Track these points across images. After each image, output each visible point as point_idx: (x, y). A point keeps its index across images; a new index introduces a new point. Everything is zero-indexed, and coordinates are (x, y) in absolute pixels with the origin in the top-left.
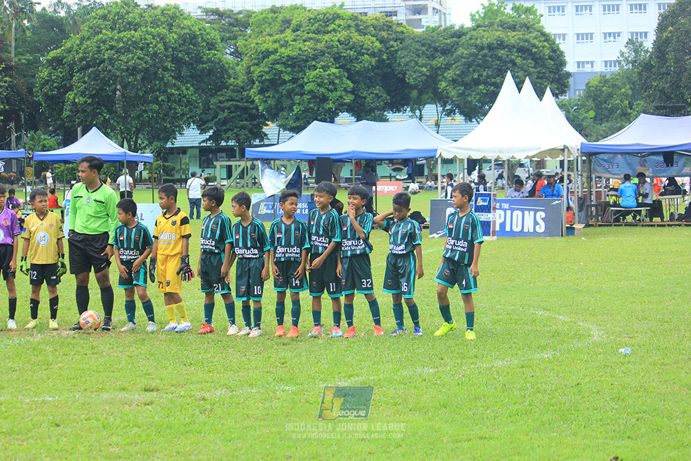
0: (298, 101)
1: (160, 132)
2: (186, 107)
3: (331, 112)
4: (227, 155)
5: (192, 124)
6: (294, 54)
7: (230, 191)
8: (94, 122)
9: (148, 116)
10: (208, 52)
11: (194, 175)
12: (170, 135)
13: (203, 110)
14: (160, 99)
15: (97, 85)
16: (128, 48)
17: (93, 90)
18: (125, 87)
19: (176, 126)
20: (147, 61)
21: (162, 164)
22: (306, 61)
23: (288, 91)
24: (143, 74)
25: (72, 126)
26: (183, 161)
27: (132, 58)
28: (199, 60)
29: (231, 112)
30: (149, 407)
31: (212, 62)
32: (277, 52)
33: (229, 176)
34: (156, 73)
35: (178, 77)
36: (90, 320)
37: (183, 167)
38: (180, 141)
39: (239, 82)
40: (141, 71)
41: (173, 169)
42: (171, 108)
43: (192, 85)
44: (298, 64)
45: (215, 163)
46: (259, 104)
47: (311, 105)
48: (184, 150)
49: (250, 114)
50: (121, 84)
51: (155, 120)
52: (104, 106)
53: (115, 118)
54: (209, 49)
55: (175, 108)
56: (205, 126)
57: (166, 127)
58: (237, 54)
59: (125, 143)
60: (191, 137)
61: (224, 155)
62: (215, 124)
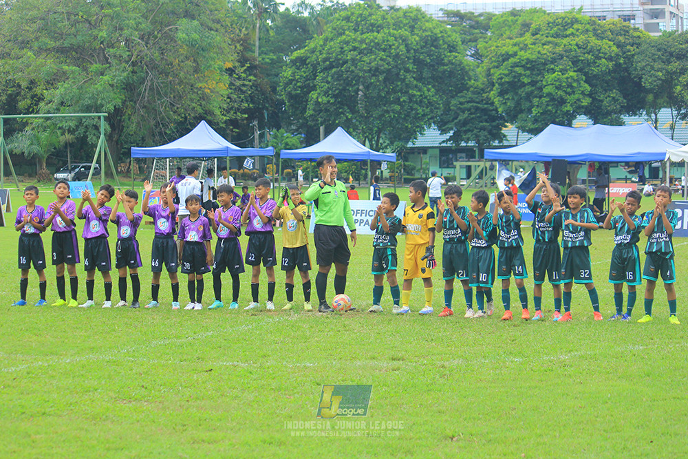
0: (537, 104)
1: (401, 132)
2: (427, 108)
3: (569, 114)
4: (467, 155)
5: (433, 125)
6: (533, 57)
7: (469, 190)
8: (337, 122)
9: (390, 117)
10: (449, 54)
11: (434, 175)
12: (411, 135)
13: (444, 111)
14: (402, 100)
15: (340, 85)
16: (371, 50)
17: (336, 90)
18: (367, 88)
19: (417, 127)
20: (389, 63)
21: (402, 163)
22: (545, 64)
23: (527, 93)
24: (385, 74)
25: (315, 125)
26: (424, 161)
27: (375, 59)
28: (440, 62)
29: (471, 114)
30: (397, 372)
31: (452, 64)
32: (516, 55)
33: (469, 176)
34: (398, 74)
35: (419, 79)
36: (341, 302)
37: (423, 166)
38: (421, 141)
39: (479, 84)
40: (384, 72)
41: (414, 168)
42: (412, 109)
43: (433, 87)
44: (536, 67)
45: (455, 163)
46: (498, 106)
47: (550, 108)
48: (424, 150)
49: (490, 116)
50: (363, 85)
51: (397, 120)
52: (347, 105)
53: (358, 118)
54: (451, 52)
55: (416, 109)
56: (446, 126)
57: (407, 127)
58: (477, 56)
59: (367, 142)
60: (431, 137)
61: (464, 155)
62: (456, 125)
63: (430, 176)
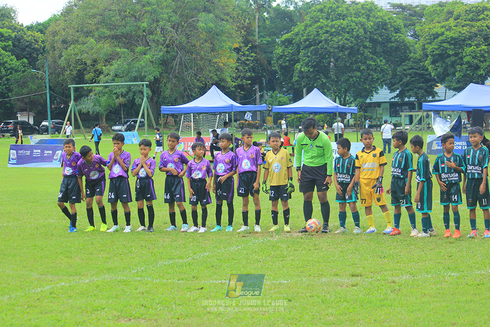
0: (459, 69)
1: (362, 92)
2: (380, 74)
3: (482, 77)
4: (409, 108)
5: (384, 86)
6: (456, 35)
7: (411, 133)
8: (315, 85)
9: (353, 80)
10: (395, 35)
11: (386, 122)
12: (369, 93)
13: (392, 76)
14: (361, 68)
15: (317, 58)
16: (339, 32)
17: (314, 62)
18: (336, 60)
19: (373, 88)
20: (352, 41)
21: (363, 114)
22: (464, 40)
23: (452, 62)
24: (349, 50)
25: (299, 88)
26: (378, 112)
27: (342, 39)
28: (389, 40)
29: (412, 77)
31: (398, 42)
32: (444, 35)
33: (411, 122)
34: (358, 50)
35: (374, 53)
36: (313, 225)
37: (378, 116)
38: (376, 98)
39: (417, 56)
40: (348, 49)
42: (369, 75)
43: (384, 58)
44: (458, 43)
45: (401, 114)
46: (431, 72)
47: (468, 72)
48: (378, 104)
49: (425, 79)
50: (334, 58)
51: (359, 83)
52: (322, 73)
53: (330, 82)
54: (396, 33)
55: (372, 74)
56: (394, 87)
57: (366, 88)
58: (415, 36)
59: (337, 100)
60: (384, 95)
61: (407, 107)
62: (401, 85)
63: (383, 123)
